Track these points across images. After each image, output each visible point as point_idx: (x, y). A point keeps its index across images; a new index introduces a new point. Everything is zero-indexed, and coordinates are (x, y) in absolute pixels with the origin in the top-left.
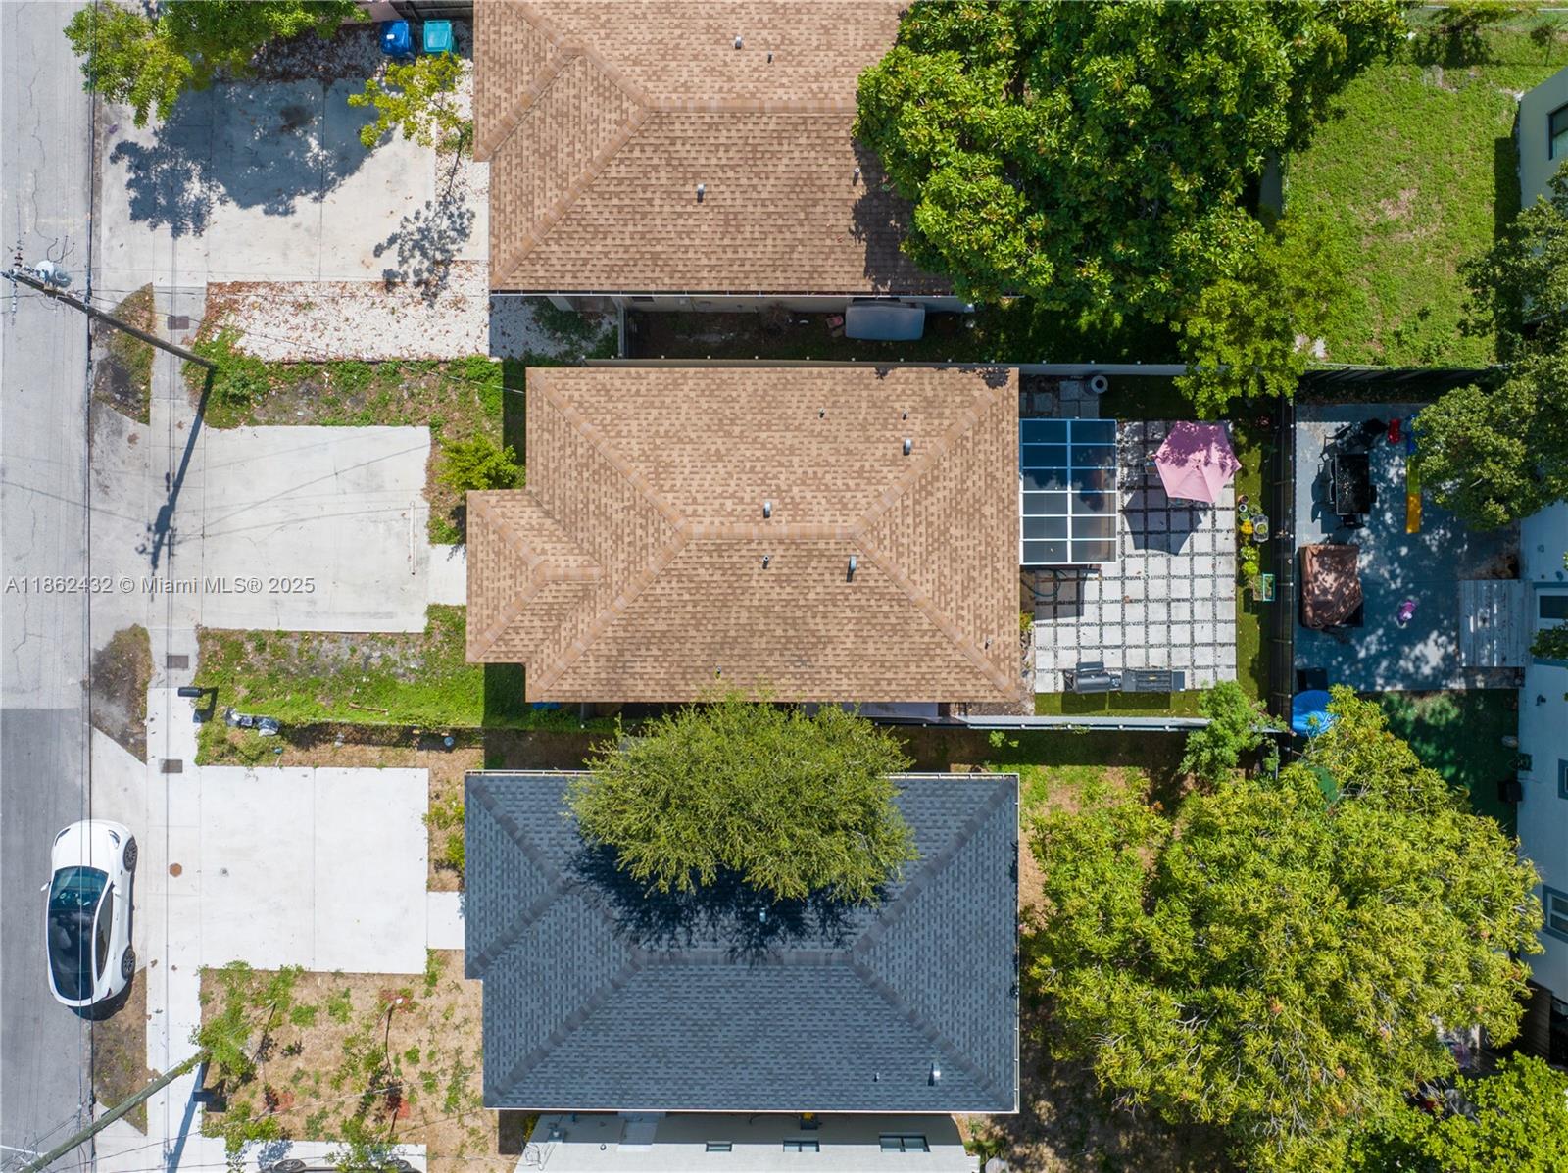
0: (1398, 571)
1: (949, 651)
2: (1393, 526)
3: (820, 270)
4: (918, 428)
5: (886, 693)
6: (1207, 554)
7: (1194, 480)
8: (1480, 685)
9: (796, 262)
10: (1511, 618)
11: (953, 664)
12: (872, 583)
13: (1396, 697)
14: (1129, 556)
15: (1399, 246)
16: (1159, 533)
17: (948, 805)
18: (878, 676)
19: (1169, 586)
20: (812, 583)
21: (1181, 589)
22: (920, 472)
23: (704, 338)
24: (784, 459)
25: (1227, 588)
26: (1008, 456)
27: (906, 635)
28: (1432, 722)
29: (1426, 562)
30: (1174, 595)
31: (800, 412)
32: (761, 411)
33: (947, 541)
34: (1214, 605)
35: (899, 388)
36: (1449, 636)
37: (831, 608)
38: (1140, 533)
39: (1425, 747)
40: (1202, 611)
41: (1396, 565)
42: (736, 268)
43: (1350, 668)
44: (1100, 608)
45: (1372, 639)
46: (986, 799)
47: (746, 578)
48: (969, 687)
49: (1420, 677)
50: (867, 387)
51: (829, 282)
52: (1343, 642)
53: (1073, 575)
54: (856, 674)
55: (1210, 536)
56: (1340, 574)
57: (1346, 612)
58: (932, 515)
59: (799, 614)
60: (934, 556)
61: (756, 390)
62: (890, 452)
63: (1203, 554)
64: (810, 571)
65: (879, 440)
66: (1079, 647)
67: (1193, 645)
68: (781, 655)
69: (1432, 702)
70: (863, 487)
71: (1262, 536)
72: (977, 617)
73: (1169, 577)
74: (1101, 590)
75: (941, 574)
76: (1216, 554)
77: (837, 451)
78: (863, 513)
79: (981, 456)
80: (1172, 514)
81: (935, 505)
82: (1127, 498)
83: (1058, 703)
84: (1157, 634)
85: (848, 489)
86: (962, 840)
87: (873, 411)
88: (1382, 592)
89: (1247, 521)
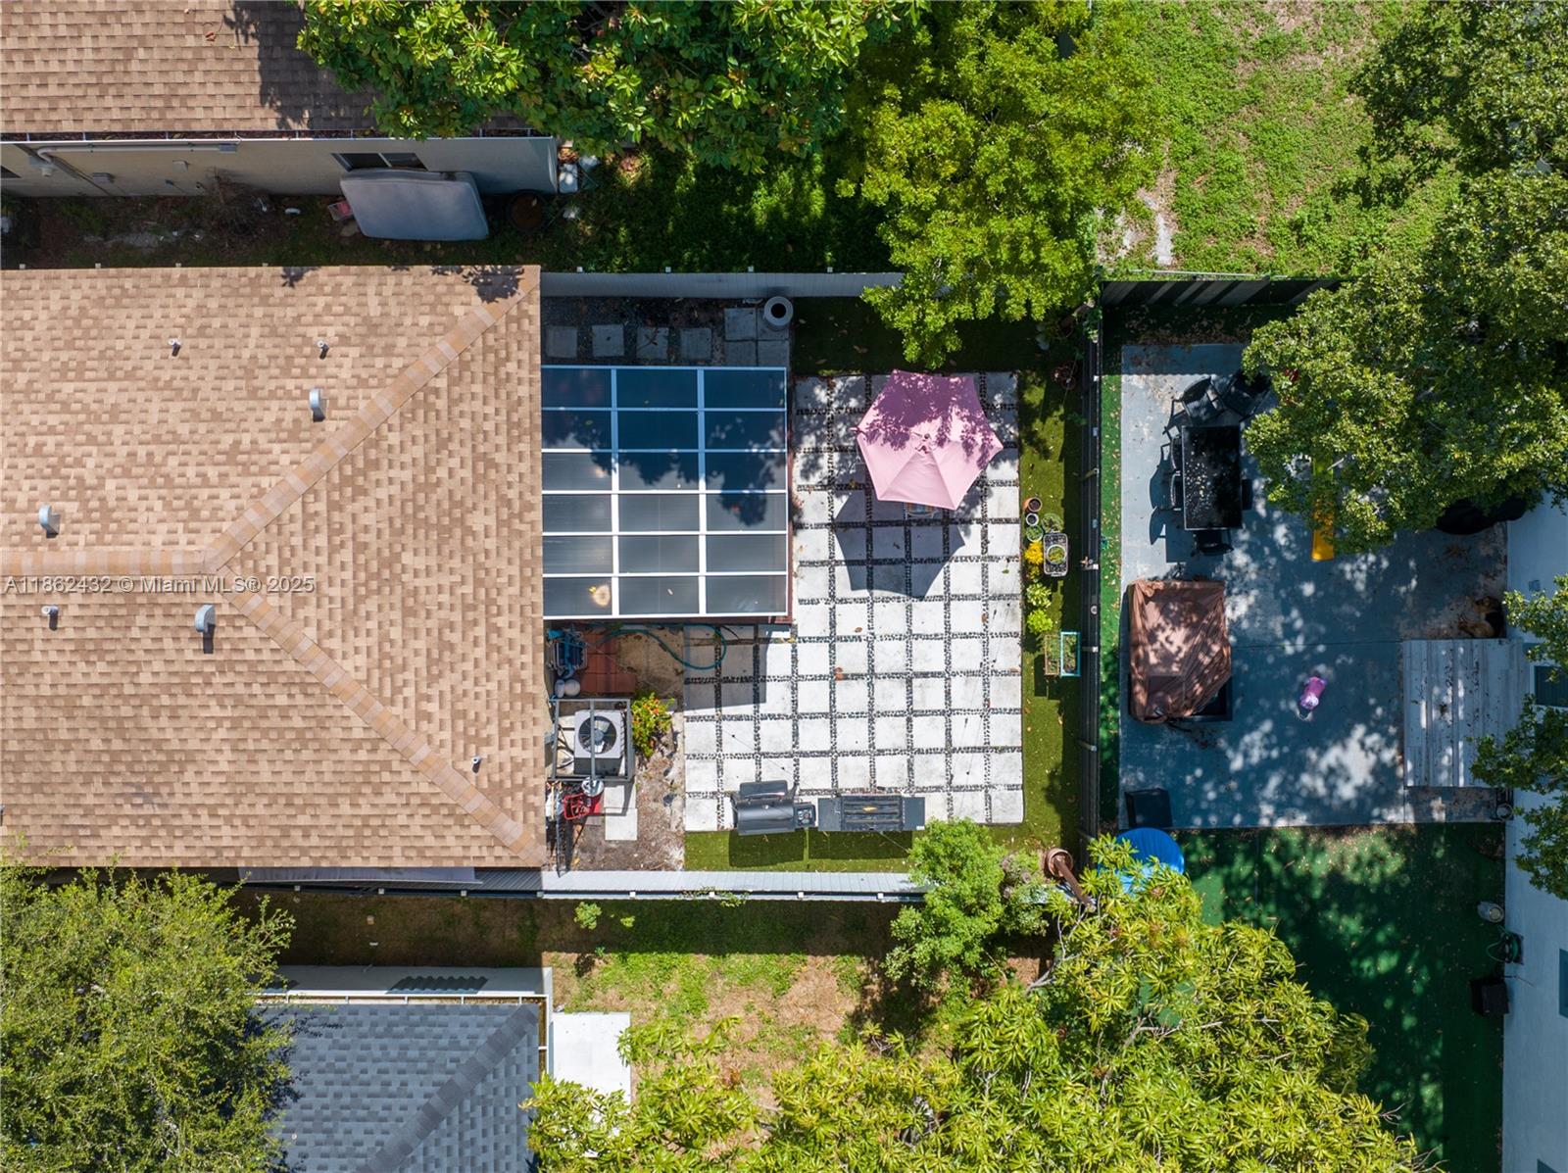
0: (1299, 624)
1: (406, 777)
2: (1288, 548)
3: (182, 91)
4: (345, 374)
5: (304, 851)
6: (974, 597)
7: (921, 470)
8: (1439, 816)
9: (136, 79)
10: (1486, 704)
11: (415, 801)
12: (250, 655)
13: (1295, 837)
14: (842, 601)
15: (1297, 79)
16: (892, 562)
17: (413, 1053)
18: (285, 821)
19: (909, 651)
20: (141, 655)
21: (930, 657)
22: (342, 452)
23: (131, 240)
24: (97, 430)
25: (1009, 655)
26: (519, 424)
27: (324, 747)
28: (1357, 879)
29: (1346, 608)
30: (917, 667)
31: (138, 345)
32: (70, 345)
33: (395, 577)
34: (986, 683)
35: (321, 301)
36: (1384, 733)
37: (182, 700)
38: (860, 563)
39: (1345, 921)
40: (966, 693)
41: (1295, 613)
42: (32, 91)
43: (1216, 788)
44: (794, 689)
45: (1253, 739)
46: (481, 1041)
47: (24, 647)
48: (450, 841)
49: (1335, 802)
50: (265, 301)
51: (200, 113)
52: (1204, 745)
53: (748, 633)
54: (245, 818)
55: (977, 567)
56: (1194, 628)
57: (1204, 694)
58: (366, 530)
59: (126, 711)
60: (371, 605)
61: (66, 308)
62: (289, 417)
63: (965, 598)
64: (135, 633)
65: (272, 395)
66: (759, 755)
67: (949, 750)
68: (106, 784)
69: (1358, 845)
70: (233, 479)
71: (1056, 567)
72: (458, 715)
73: (910, 636)
74: (795, 659)
75: (385, 638)
76: (988, 597)
77: (195, 415)
78: (225, 526)
79: (466, 423)
80: (915, 530)
81: (371, 514)
82: (839, 504)
83: (724, 848)
84: (889, 733)
85: (205, 482)
86: (432, 1118)
87: (268, 343)
88: (1270, 660)
89: (1036, 543)
